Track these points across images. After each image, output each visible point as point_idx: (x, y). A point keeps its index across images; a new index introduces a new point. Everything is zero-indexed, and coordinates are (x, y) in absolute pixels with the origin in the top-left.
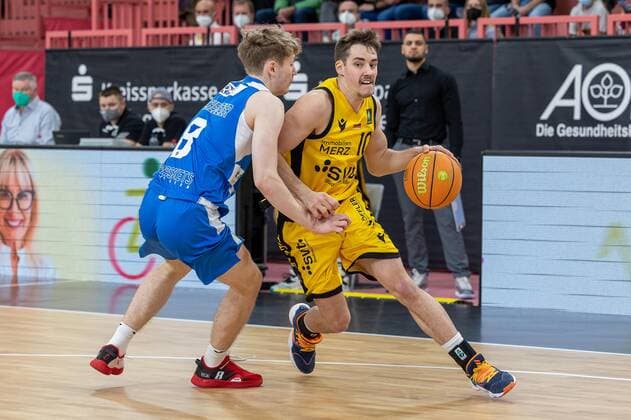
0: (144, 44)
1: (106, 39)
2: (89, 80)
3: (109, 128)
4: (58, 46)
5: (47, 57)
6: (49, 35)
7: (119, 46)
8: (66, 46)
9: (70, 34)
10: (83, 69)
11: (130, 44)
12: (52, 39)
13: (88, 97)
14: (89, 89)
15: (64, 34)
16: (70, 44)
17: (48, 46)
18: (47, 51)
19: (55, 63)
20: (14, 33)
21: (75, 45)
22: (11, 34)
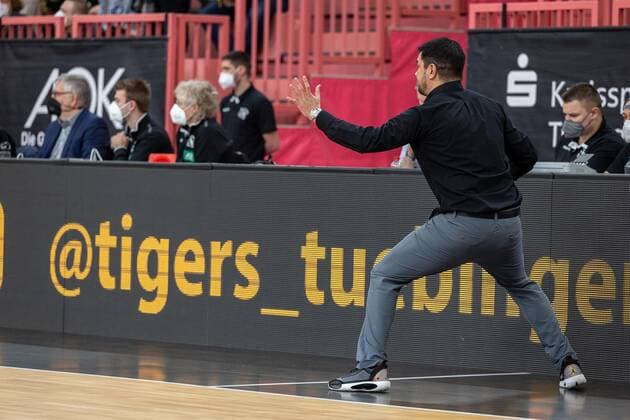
0: (615, 23)
1: (559, 15)
2: (532, 76)
3: (573, 146)
4: (488, 27)
5: (470, 41)
6: (474, 8)
7: (578, 25)
8: (499, 26)
9: (505, 6)
10: (523, 60)
11: (594, 23)
12: (478, 14)
13: (530, 101)
14: (532, 90)
15: (497, 7)
16: (505, 22)
17: (472, 26)
18: (471, 33)
19: (481, 51)
20: (420, 7)
21: (512, 24)
22: (415, 8)
